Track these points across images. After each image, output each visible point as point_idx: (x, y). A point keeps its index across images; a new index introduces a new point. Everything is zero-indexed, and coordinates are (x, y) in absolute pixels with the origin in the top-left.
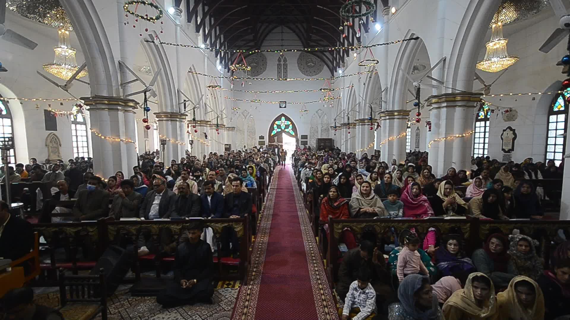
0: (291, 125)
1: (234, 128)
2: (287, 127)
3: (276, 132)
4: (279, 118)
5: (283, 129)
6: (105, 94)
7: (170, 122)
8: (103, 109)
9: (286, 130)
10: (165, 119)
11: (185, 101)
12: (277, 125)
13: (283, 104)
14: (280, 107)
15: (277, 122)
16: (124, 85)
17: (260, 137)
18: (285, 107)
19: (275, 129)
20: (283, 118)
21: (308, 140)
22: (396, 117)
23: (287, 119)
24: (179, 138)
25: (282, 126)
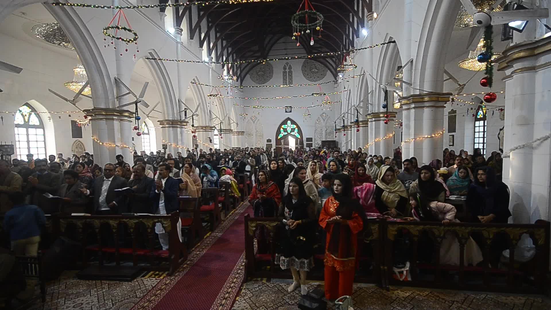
0: (296, 129)
1: (243, 132)
2: (293, 130)
3: (282, 135)
4: (285, 122)
5: (289, 132)
6: (103, 106)
7: (171, 129)
8: (101, 119)
9: (292, 133)
10: (167, 126)
11: (185, 109)
12: (283, 128)
13: (289, 109)
14: (286, 112)
15: (283, 126)
16: (119, 97)
17: (267, 140)
18: (291, 112)
19: (282, 132)
20: (289, 122)
21: (313, 142)
22: (382, 119)
23: (293, 122)
24: (180, 143)
25: (288, 129)
